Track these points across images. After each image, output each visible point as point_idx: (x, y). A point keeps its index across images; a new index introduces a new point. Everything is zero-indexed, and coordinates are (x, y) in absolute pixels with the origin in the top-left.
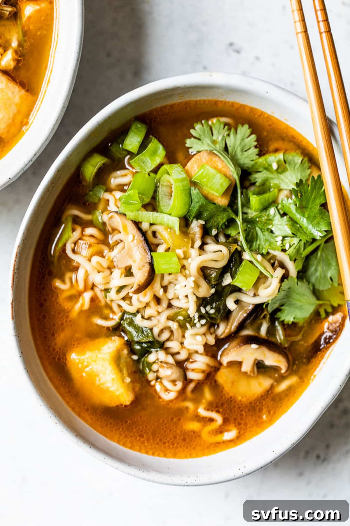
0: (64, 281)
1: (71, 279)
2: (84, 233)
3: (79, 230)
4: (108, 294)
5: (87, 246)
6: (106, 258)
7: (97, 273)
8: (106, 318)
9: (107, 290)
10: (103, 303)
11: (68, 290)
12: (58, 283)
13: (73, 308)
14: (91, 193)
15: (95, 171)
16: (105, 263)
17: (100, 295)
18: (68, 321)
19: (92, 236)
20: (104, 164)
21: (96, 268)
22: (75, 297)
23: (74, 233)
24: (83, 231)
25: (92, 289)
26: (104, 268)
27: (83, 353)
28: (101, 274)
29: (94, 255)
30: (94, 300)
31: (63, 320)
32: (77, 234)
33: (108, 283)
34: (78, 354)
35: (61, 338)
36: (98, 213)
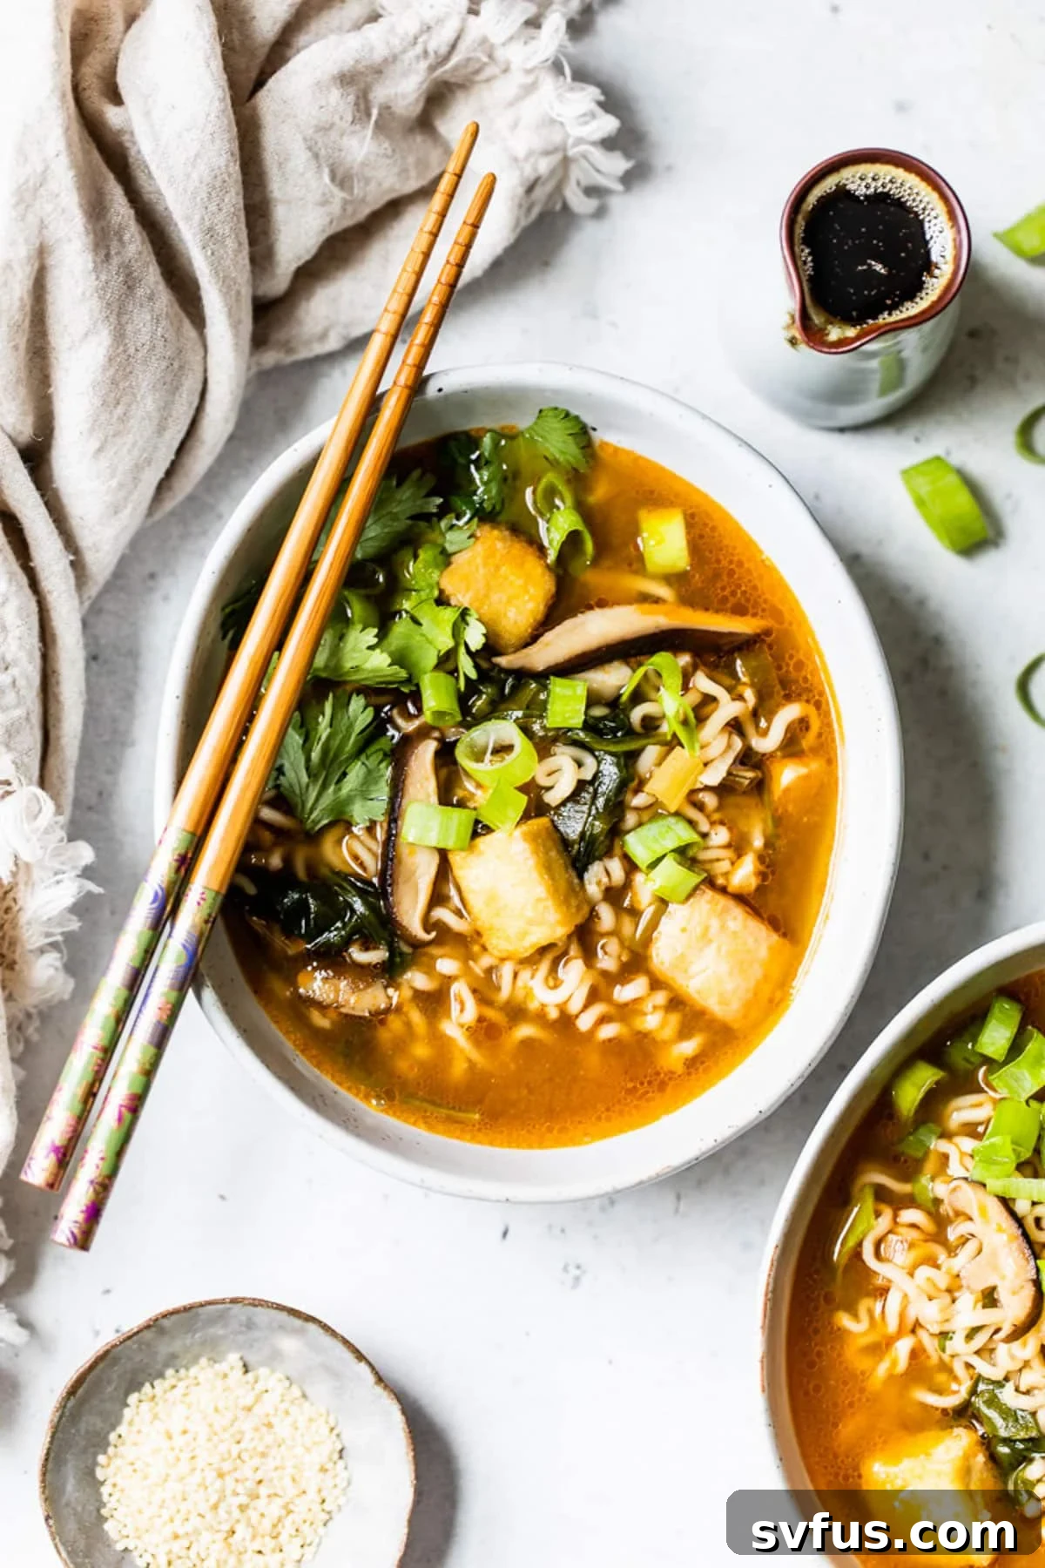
0: (856, 1316)
1: (870, 1312)
2: (898, 1220)
3: (887, 1213)
4: (948, 1343)
5: (906, 1245)
6: (944, 1269)
7: (927, 1299)
8: (940, 1391)
9: (944, 1335)
10: (934, 1360)
11: (865, 1334)
12: (844, 1320)
13: (874, 1369)
14: (911, 1138)
15: (921, 1095)
16: (943, 1281)
17: (930, 1344)
18: (864, 1400)
19: (913, 1226)
20: (937, 1083)
21: (923, 1290)
22: (880, 1348)
23: (880, 1219)
24: (895, 1216)
25: (913, 1331)
26: (939, 1290)
27: (896, 1459)
28: (934, 1301)
29: (921, 1264)
30: (916, 1354)
31: (854, 1396)
32: (884, 1222)
33: (947, 1320)
34: (885, 1464)
35: (849, 1430)
36: (924, 1180)
